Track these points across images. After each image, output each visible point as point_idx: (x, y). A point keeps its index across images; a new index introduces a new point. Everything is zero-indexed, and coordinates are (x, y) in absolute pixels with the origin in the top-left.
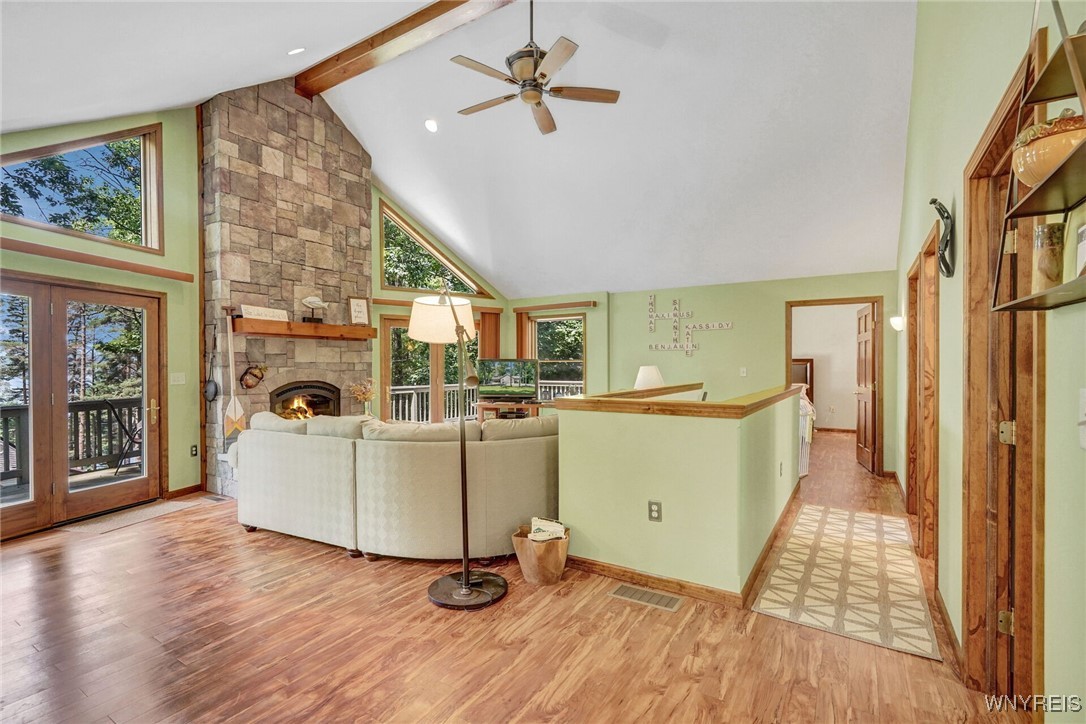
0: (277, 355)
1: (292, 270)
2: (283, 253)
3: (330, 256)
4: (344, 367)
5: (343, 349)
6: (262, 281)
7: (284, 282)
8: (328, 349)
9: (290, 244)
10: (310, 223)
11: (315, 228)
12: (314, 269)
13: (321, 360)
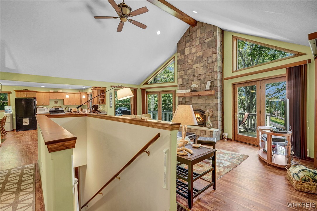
0: (188, 101)
1: (191, 78)
2: (189, 74)
3: (202, 70)
4: (206, 105)
5: (206, 99)
6: (185, 83)
7: (190, 82)
8: (201, 99)
9: (191, 71)
10: (196, 62)
11: (197, 63)
12: (197, 76)
13: (199, 102)
